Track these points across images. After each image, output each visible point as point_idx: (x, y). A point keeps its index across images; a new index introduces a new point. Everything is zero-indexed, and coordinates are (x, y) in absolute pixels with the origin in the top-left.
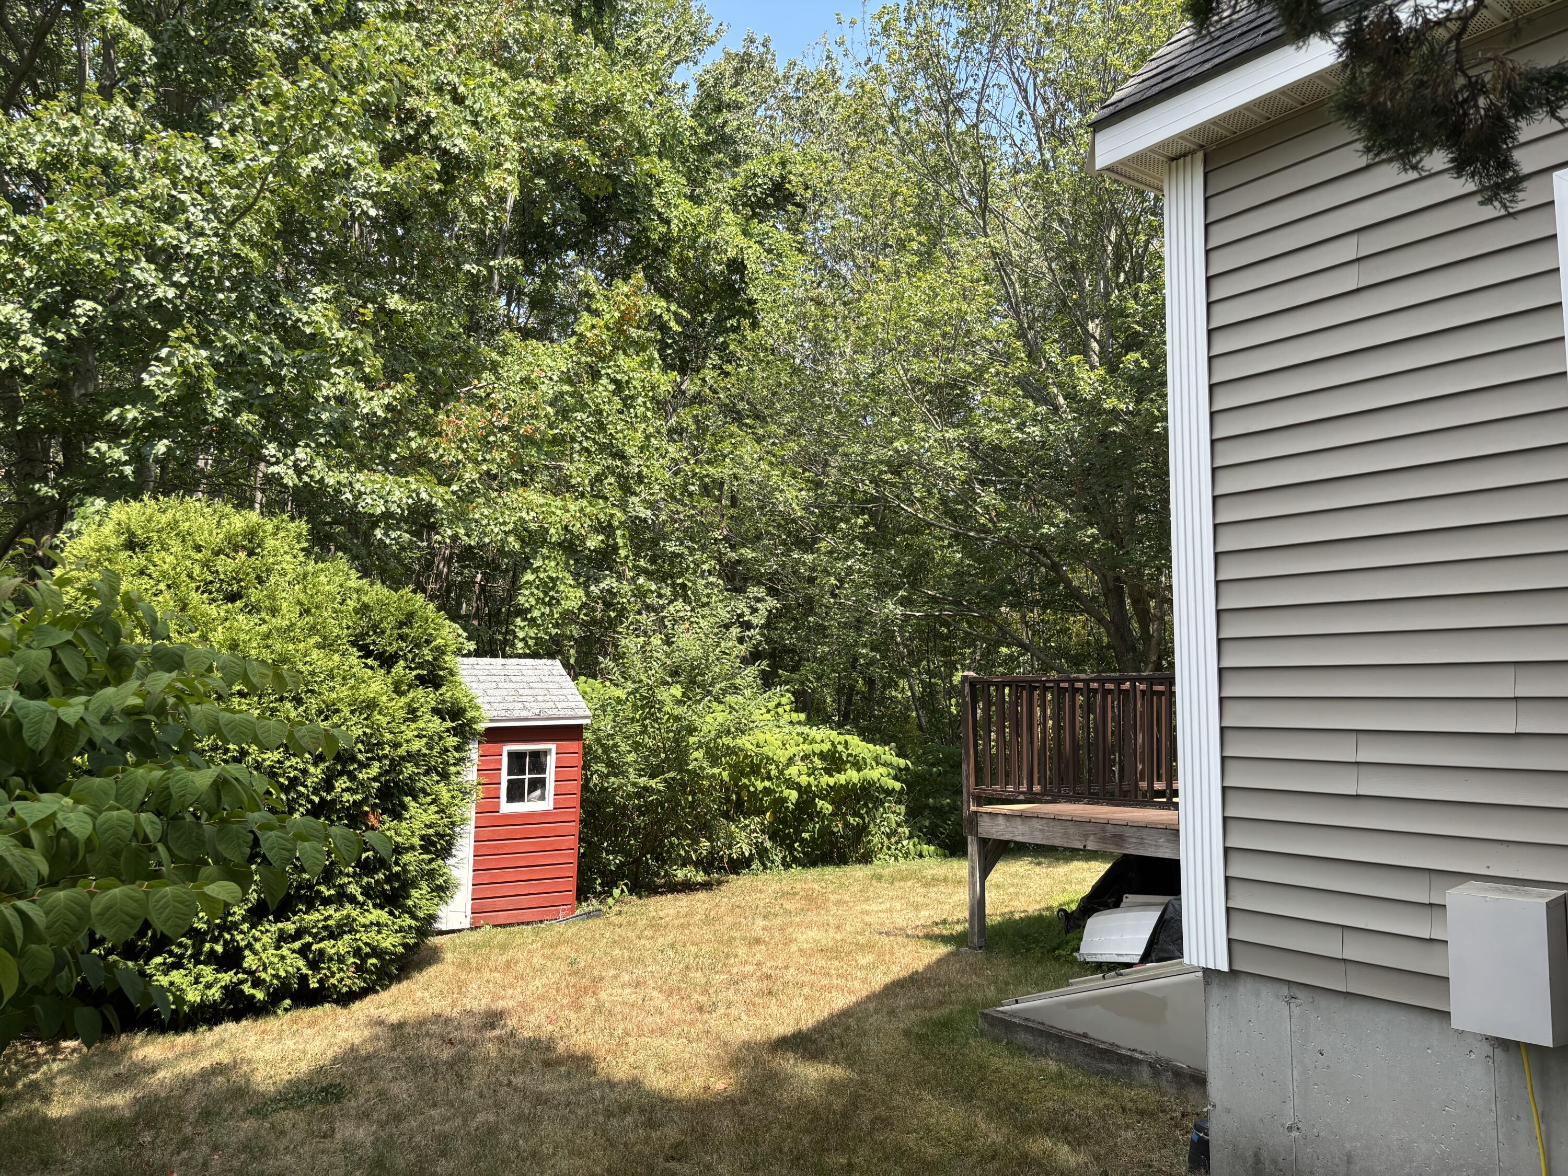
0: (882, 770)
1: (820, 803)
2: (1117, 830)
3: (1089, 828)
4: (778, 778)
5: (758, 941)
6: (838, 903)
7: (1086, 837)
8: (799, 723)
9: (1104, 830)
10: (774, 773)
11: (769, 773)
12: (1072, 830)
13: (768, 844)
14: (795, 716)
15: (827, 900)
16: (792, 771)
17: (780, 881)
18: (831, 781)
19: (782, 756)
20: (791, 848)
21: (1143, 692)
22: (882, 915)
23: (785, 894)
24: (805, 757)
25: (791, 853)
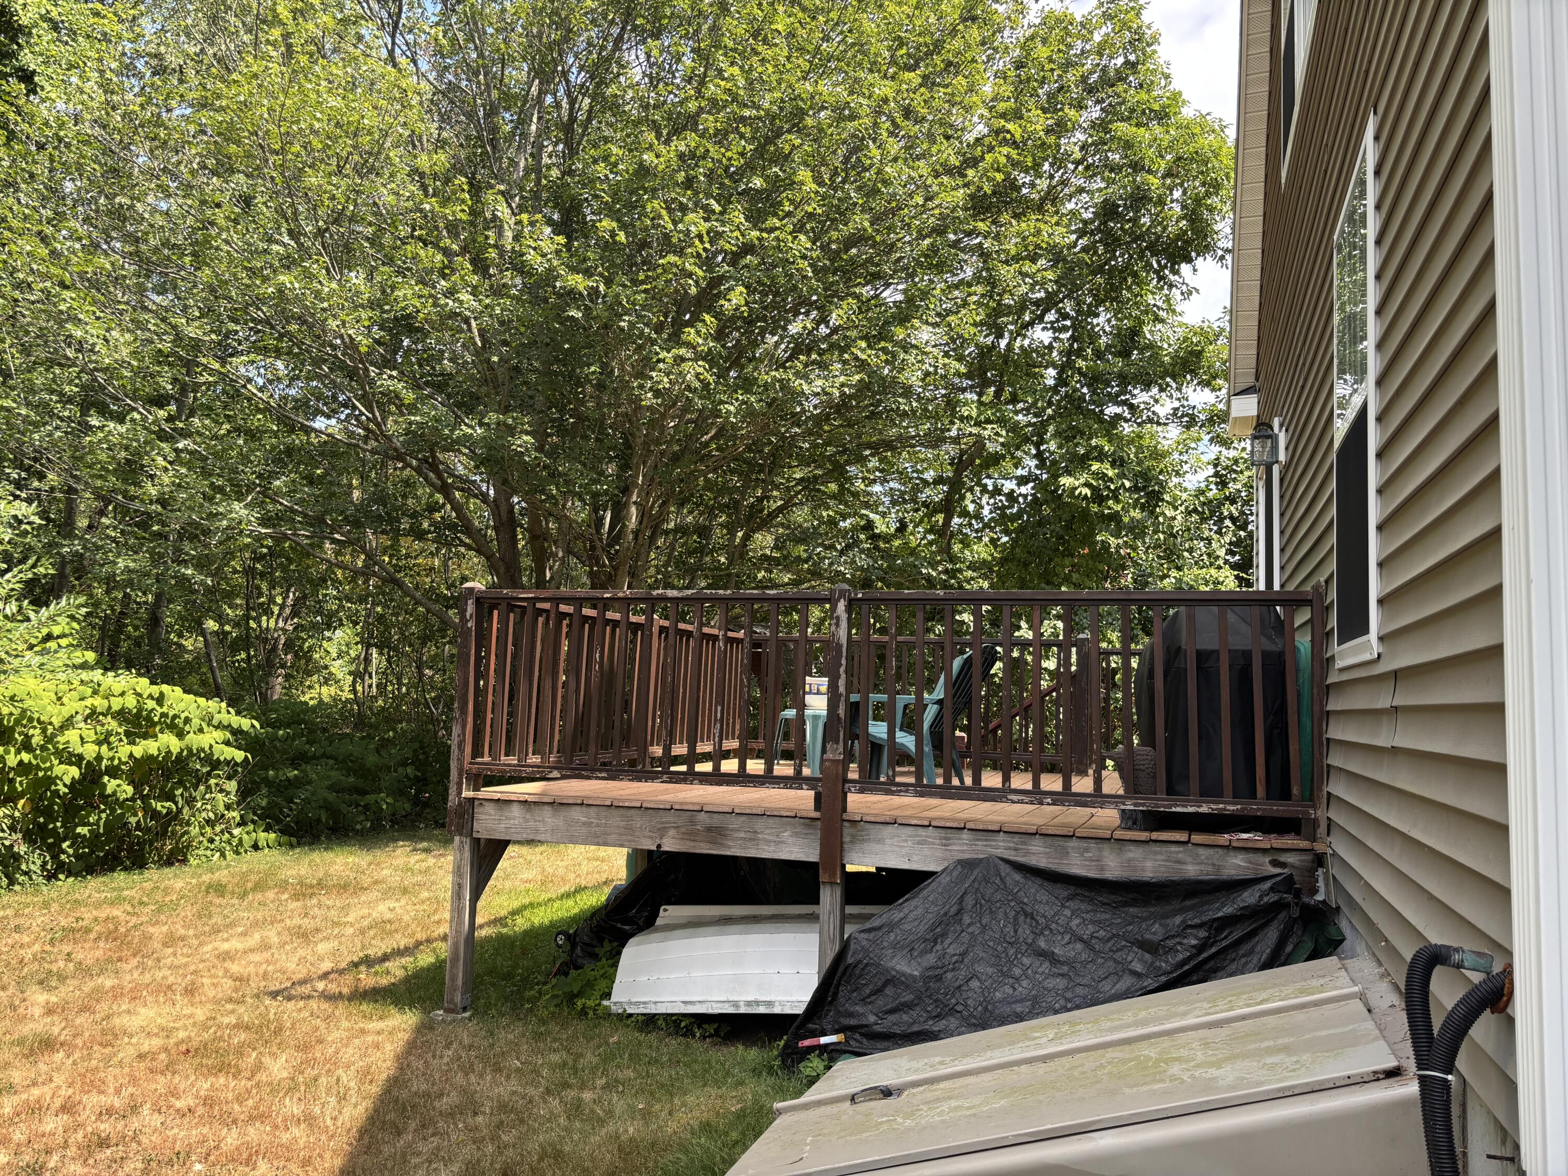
0: (219, 735)
1: (111, 785)
2: (716, 821)
3: (670, 817)
4: (43, 748)
5: (47, 1044)
6: (171, 940)
7: (662, 832)
8: (84, 666)
9: (692, 822)
10: (37, 740)
11: (28, 738)
12: (639, 821)
13: (22, 849)
14: (79, 656)
15: (148, 938)
16: (71, 736)
17: (46, 905)
18: (138, 751)
19: (56, 716)
20: (55, 851)
21: (662, 629)
22: (256, 957)
23: (69, 933)
24: (93, 715)
25: (55, 857)
